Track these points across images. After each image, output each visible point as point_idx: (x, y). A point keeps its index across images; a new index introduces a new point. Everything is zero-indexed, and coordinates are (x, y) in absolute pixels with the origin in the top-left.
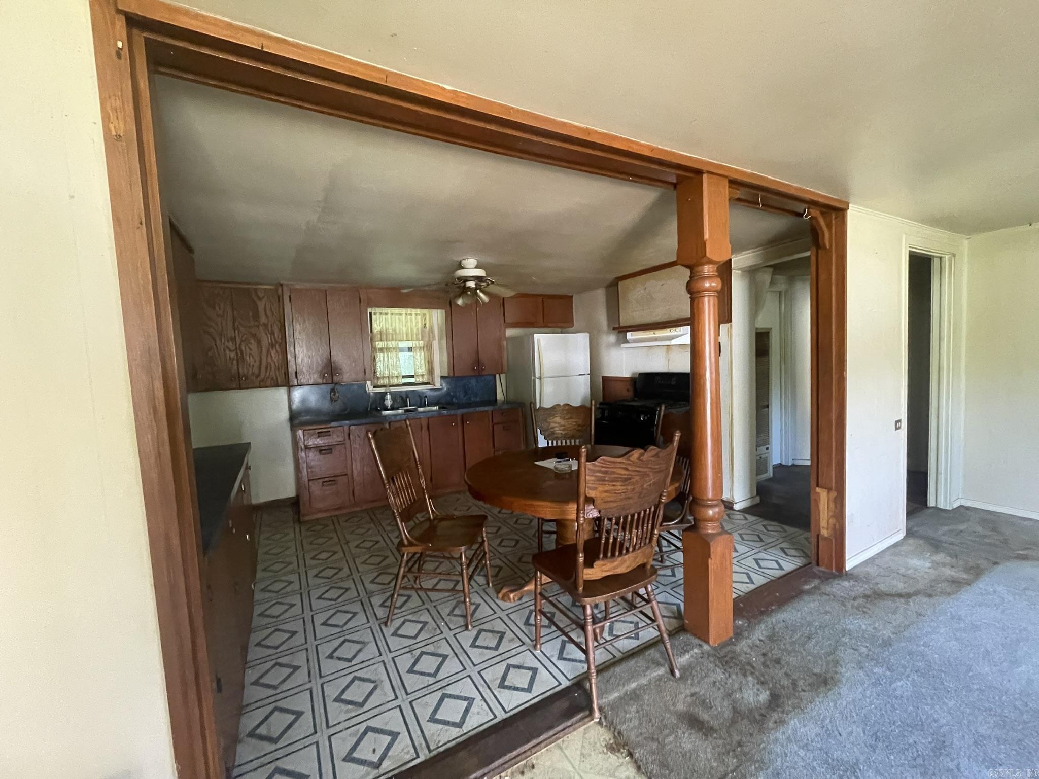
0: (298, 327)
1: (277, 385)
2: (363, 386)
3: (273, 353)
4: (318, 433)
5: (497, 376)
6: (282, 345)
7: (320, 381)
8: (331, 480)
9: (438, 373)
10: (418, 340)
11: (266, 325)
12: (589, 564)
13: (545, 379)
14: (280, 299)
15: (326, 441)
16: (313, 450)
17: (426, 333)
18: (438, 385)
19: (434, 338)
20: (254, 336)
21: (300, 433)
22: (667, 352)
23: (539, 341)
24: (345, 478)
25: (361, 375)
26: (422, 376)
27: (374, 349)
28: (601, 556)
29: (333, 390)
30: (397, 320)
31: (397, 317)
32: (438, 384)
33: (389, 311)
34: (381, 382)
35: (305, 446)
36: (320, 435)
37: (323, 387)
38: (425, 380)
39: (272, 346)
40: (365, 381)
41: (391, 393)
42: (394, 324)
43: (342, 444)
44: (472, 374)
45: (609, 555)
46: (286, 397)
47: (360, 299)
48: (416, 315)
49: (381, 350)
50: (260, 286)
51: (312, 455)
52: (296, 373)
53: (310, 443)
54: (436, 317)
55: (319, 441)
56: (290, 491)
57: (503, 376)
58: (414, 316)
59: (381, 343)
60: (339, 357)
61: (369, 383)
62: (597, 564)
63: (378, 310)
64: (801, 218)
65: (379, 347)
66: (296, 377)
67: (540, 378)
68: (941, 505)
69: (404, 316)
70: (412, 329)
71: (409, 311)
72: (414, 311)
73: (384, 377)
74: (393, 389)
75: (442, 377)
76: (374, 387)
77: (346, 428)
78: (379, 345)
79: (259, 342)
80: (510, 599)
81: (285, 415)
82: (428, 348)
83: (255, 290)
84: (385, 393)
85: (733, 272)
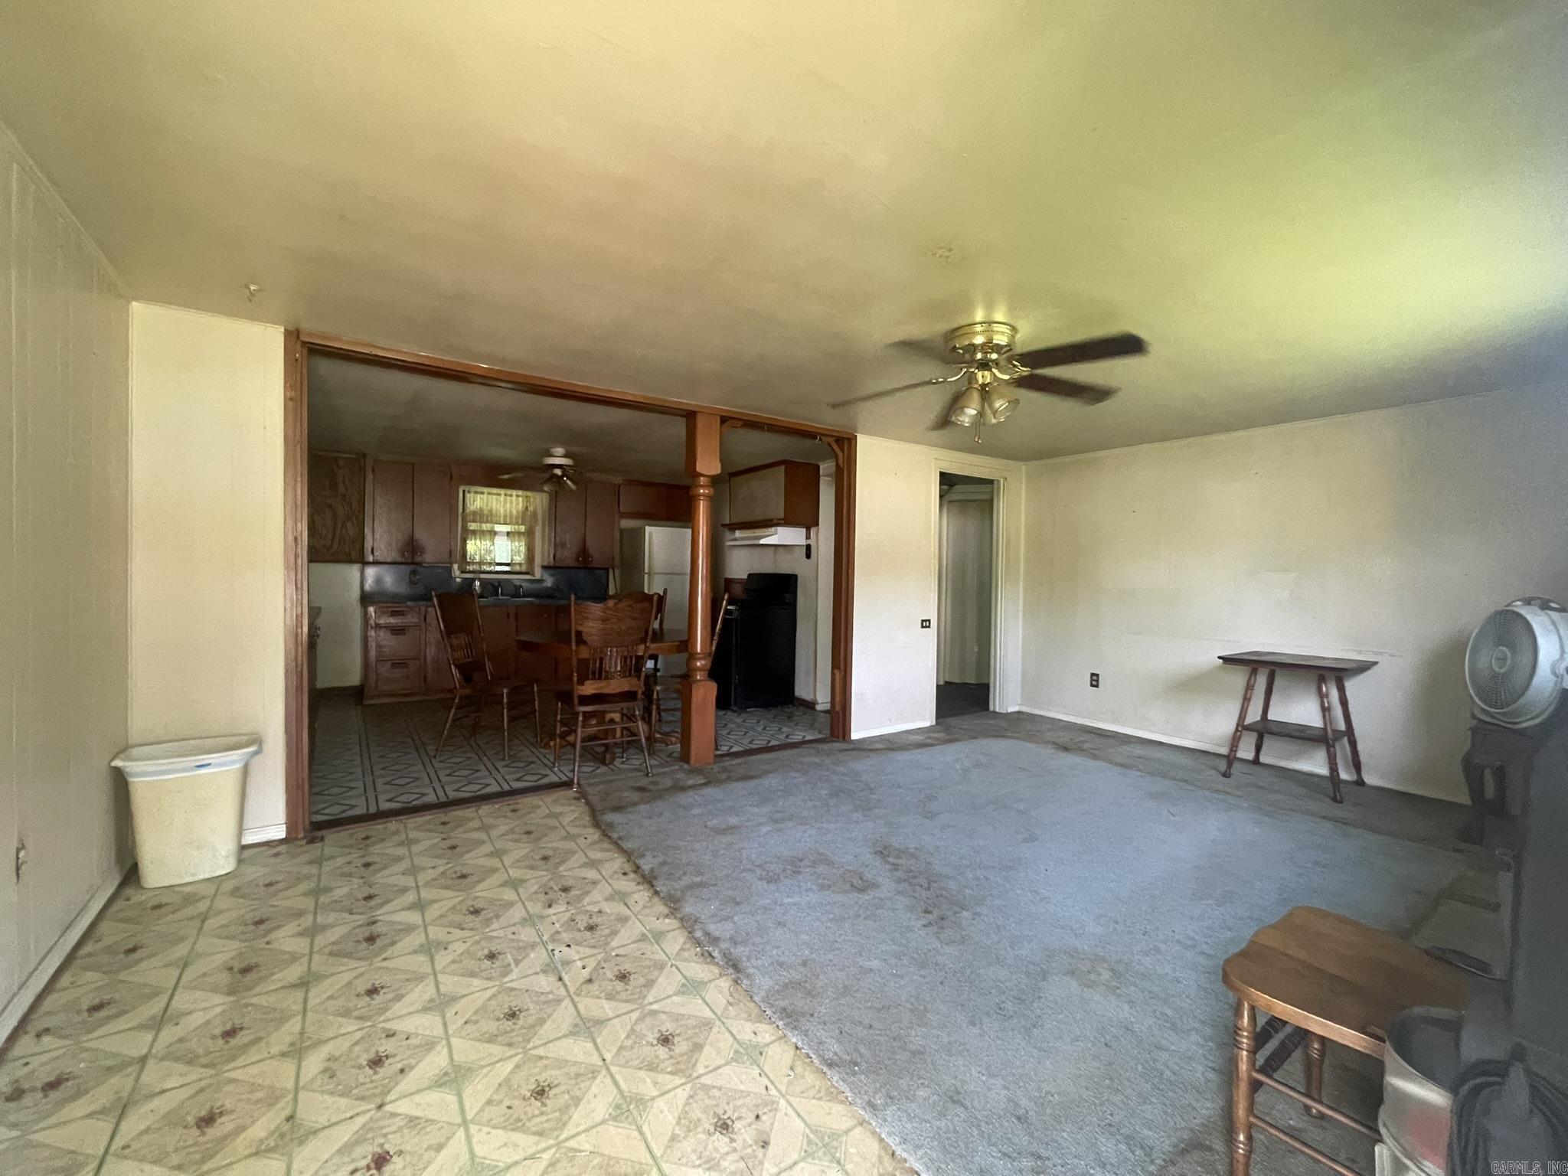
0: (379, 500)
1: (351, 561)
2: (449, 569)
3: (349, 525)
4: (392, 611)
5: (611, 571)
6: (358, 518)
7: (399, 559)
8: (400, 664)
9: (538, 561)
10: (517, 524)
11: (344, 496)
12: (581, 682)
13: (656, 576)
14: (362, 469)
15: (400, 621)
16: (384, 629)
17: (527, 517)
18: (538, 576)
19: (536, 522)
20: (330, 506)
21: (371, 609)
22: (775, 551)
23: (650, 534)
24: (417, 662)
25: (446, 556)
26: (520, 564)
27: (465, 530)
28: (590, 677)
29: (414, 572)
30: (494, 500)
31: (495, 497)
32: (538, 573)
33: (485, 490)
34: (471, 568)
35: (376, 624)
36: (394, 614)
37: (403, 567)
38: (524, 568)
39: (349, 518)
40: (452, 564)
41: (480, 580)
42: (490, 504)
43: (417, 625)
44: (576, 565)
45: (597, 676)
46: (359, 574)
47: (451, 476)
48: (517, 496)
49: (474, 532)
50: (340, 455)
51: (382, 633)
52: (373, 549)
53: (382, 621)
54: (539, 501)
55: (392, 621)
56: (354, 679)
57: (617, 572)
58: (514, 498)
59: (473, 524)
60: (422, 535)
61: (456, 566)
62: (587, 683)
63: (474, 489)
64: (813, 441)
65: (471, 528)
66: (372, 553)
67: (649, 574)
68: (997, 710)
69: (503, 496)
70: (511, 512)
71: (509, 492)
72: (514, 492)
73: (473, 563)
74: (483, 576)
75: (544, 567)
76: (462, 572)
77: (423, 609)
78: (472, 526)
79: (334, 515)
80: (550, 746)
81: (356, 594)
82: (529, 534)
83: (336, 459)
84: (473, 580)
85: (822, 479)
